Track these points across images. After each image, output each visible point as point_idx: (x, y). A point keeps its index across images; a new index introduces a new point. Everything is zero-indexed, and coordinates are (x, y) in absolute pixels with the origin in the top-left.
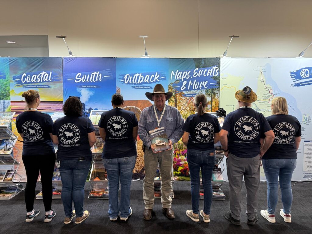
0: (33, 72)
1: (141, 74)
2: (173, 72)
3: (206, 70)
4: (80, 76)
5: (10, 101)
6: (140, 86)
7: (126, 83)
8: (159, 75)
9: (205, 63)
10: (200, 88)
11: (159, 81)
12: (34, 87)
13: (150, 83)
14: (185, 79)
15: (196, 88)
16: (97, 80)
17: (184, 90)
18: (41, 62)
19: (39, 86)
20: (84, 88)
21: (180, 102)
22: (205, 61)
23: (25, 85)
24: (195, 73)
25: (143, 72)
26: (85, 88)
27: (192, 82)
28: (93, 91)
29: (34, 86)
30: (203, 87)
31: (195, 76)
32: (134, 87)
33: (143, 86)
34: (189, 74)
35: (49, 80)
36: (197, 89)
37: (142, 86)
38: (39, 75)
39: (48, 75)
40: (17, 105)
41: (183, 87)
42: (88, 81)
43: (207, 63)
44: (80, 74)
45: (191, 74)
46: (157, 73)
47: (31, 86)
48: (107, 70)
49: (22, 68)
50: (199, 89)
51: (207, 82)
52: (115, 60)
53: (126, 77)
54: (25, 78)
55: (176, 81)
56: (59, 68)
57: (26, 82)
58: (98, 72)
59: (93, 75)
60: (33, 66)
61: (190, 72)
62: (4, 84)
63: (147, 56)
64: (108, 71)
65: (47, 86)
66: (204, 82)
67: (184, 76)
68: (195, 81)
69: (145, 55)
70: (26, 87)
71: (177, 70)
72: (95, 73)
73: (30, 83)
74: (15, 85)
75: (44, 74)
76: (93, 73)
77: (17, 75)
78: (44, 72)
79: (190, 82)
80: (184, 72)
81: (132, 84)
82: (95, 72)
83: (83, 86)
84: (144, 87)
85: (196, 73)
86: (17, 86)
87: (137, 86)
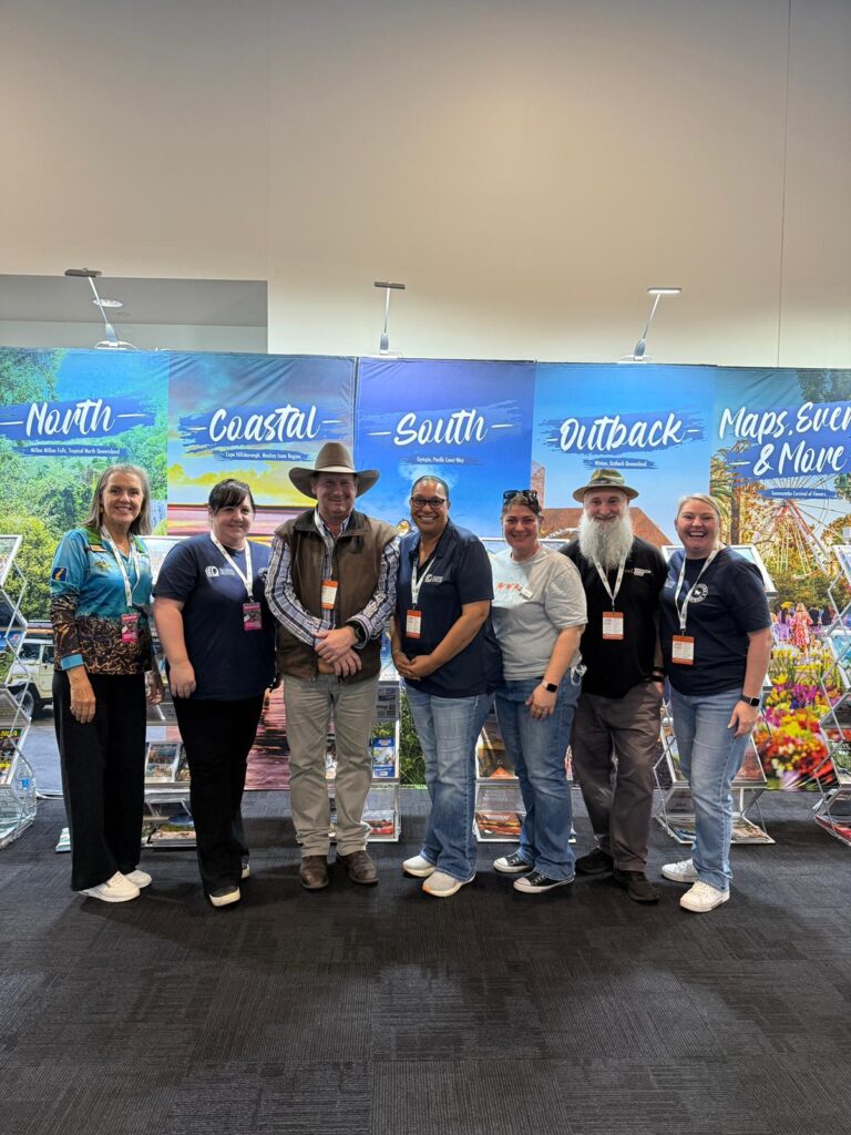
0: (253, 404)
1: (618, 418)
2: (727, 413)
3: (838, 409)
4: (411, 424)
5: (165, 504)
6: (614, 460)
7: (566, 447)
8: (679, 423)
9: (835, 387)
10: (819, 470)
11: (681, 443)
12: (253, 459)
13: (648, 448)
14: (767, 439)
15: (805, 470)
16: (467, 437)
17: (764, 477)
18: (280, 372)
19: (270, 456)
20: (423, 463)
21: (750, 517)
22: (834, 380)
23: (222, 449)
24: (803, 419)
25: (625, 412)
26: (428, 463)
27: (793, 449)
28: (453, 474)
29: (252, 456)
30: (827, 468)
31: (801, 427)
32: (593, 461)
33: (625, 460)
34: (782, 422)
35: (306, 436)
36: (809, 473)
37: (620, 460)
38: (272, 417)
39: (302, 416)
40: (190, 519)
41: (763, 466)
42: (438, 441)
43: (840, 386)
44: (412, 416)
45: (790, 421)
46: (672, 417)
47: (239, 455)
48: (504, 403)
49: (212, 390)
50: (815, 473)
51: (841, 449)
52: (531, 370)
53: (565, 430)
54: (221, 424)
55: (739, 442)
56: (340, 394)
57: (224, 441)
58: (474, 412)
59: (456, 420)
60: (251, 384)
61: (784, 414)
62: (149, 444)
63: (641, 358)
64: (504, 406)
65: (299, 454)
66: (831, 450)
67: (766, 428)
68: (803, 443)
69: (632, 356)
70: (224, 456)
71: (740, 408)
72: (462, 415)
73: (239, 445)
74: (188, 449)
75: (291, 414)
76: (455, 416)
77: (195, 414)
78: (289, 406)
79: (786, 448)
80: (766, 414)
81: (586, 450)
82: (463, 411)
83: (419, 459)
84: (628, 464)
85: (805, 418)
86: (195, 451)
87: (600, 460)
